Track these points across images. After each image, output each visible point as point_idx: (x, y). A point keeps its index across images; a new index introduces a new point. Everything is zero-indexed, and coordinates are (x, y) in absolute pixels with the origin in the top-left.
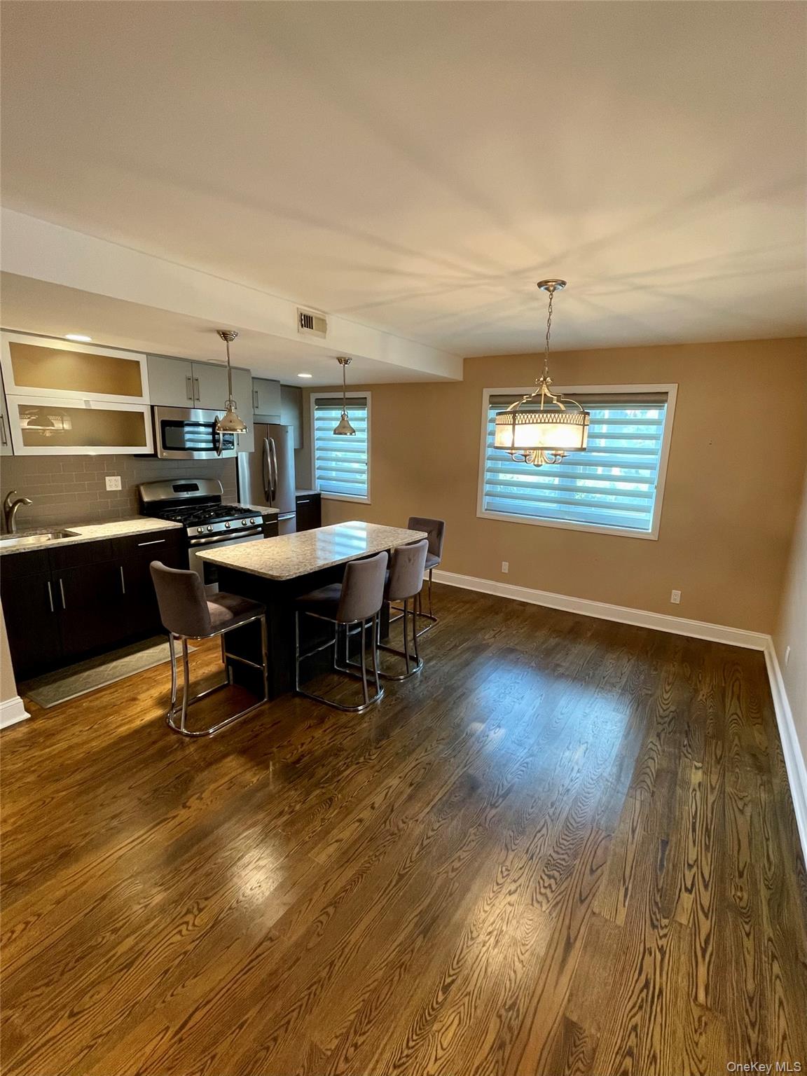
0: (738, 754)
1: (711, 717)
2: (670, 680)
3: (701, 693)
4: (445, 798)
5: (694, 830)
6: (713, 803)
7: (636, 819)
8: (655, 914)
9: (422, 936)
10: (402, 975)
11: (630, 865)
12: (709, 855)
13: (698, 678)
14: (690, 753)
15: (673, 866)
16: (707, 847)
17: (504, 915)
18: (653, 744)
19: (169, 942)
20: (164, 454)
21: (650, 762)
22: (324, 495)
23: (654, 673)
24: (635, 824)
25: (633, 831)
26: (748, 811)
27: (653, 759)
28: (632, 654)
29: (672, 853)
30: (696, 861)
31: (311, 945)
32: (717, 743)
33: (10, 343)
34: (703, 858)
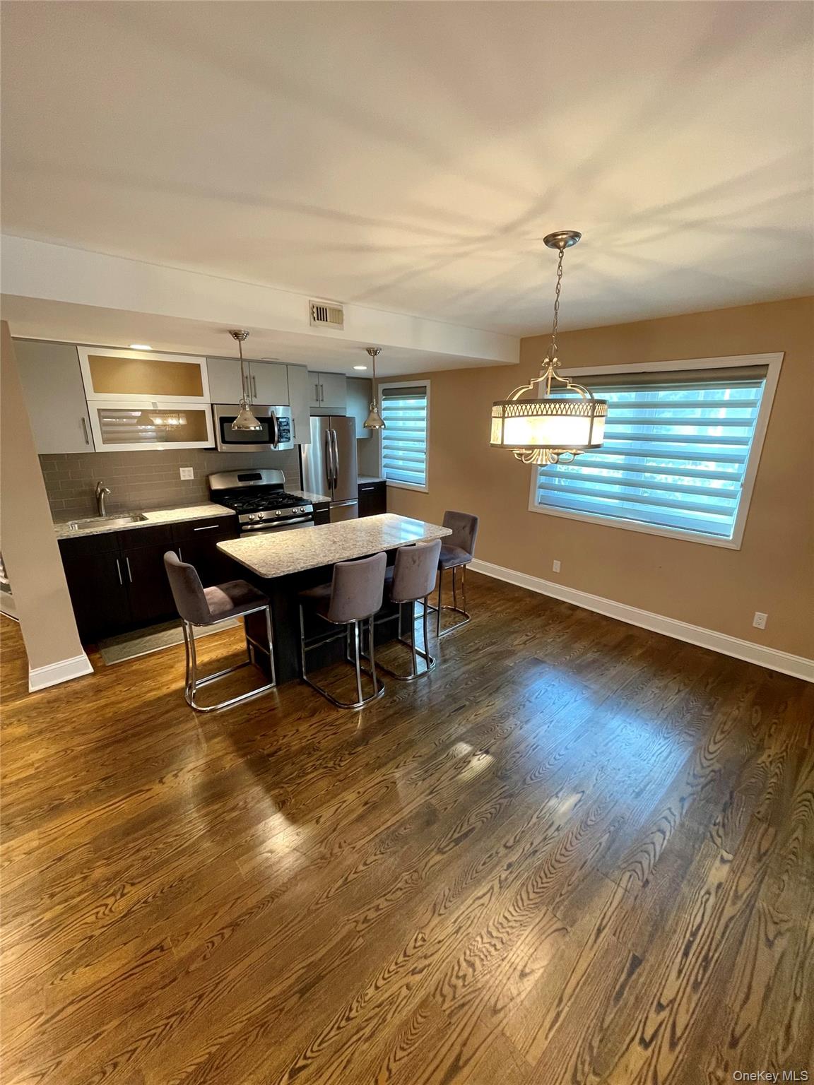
0: (794, 854)
1: (770, 790)
2: (726, 728)
3: (767, 752)
4: (392, 828)
5: (686, 954)
6: (732, 918)
7: (609, 914)
8: (583, 1063)
9: (298, 995)
10: (259, 1037)
11: (578, 979)
12: (695, 998)
13: (770, 729)
14: (720, 837)
15: (637, 998)
16: (696, 985)
17: (396, 998)
18: (670, 811)
19: (84, 921)
20: (224, 448)
21: (658, 837)
22: (389, 482)
23: (709, 714)
24: (604, 923)
25: (599, 931)
26: (781, 944)
27: (664, 833)
28: (685, 685)
29: (642, 980)
30: (672, 1002)
31: (192, 968)
32: (766, 830)
33: (89, 356)
34: (685, 1000)
